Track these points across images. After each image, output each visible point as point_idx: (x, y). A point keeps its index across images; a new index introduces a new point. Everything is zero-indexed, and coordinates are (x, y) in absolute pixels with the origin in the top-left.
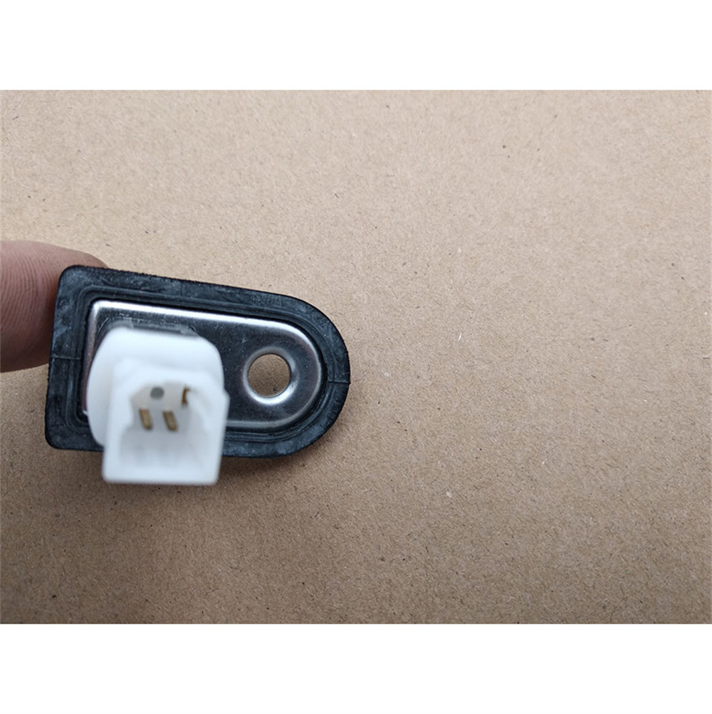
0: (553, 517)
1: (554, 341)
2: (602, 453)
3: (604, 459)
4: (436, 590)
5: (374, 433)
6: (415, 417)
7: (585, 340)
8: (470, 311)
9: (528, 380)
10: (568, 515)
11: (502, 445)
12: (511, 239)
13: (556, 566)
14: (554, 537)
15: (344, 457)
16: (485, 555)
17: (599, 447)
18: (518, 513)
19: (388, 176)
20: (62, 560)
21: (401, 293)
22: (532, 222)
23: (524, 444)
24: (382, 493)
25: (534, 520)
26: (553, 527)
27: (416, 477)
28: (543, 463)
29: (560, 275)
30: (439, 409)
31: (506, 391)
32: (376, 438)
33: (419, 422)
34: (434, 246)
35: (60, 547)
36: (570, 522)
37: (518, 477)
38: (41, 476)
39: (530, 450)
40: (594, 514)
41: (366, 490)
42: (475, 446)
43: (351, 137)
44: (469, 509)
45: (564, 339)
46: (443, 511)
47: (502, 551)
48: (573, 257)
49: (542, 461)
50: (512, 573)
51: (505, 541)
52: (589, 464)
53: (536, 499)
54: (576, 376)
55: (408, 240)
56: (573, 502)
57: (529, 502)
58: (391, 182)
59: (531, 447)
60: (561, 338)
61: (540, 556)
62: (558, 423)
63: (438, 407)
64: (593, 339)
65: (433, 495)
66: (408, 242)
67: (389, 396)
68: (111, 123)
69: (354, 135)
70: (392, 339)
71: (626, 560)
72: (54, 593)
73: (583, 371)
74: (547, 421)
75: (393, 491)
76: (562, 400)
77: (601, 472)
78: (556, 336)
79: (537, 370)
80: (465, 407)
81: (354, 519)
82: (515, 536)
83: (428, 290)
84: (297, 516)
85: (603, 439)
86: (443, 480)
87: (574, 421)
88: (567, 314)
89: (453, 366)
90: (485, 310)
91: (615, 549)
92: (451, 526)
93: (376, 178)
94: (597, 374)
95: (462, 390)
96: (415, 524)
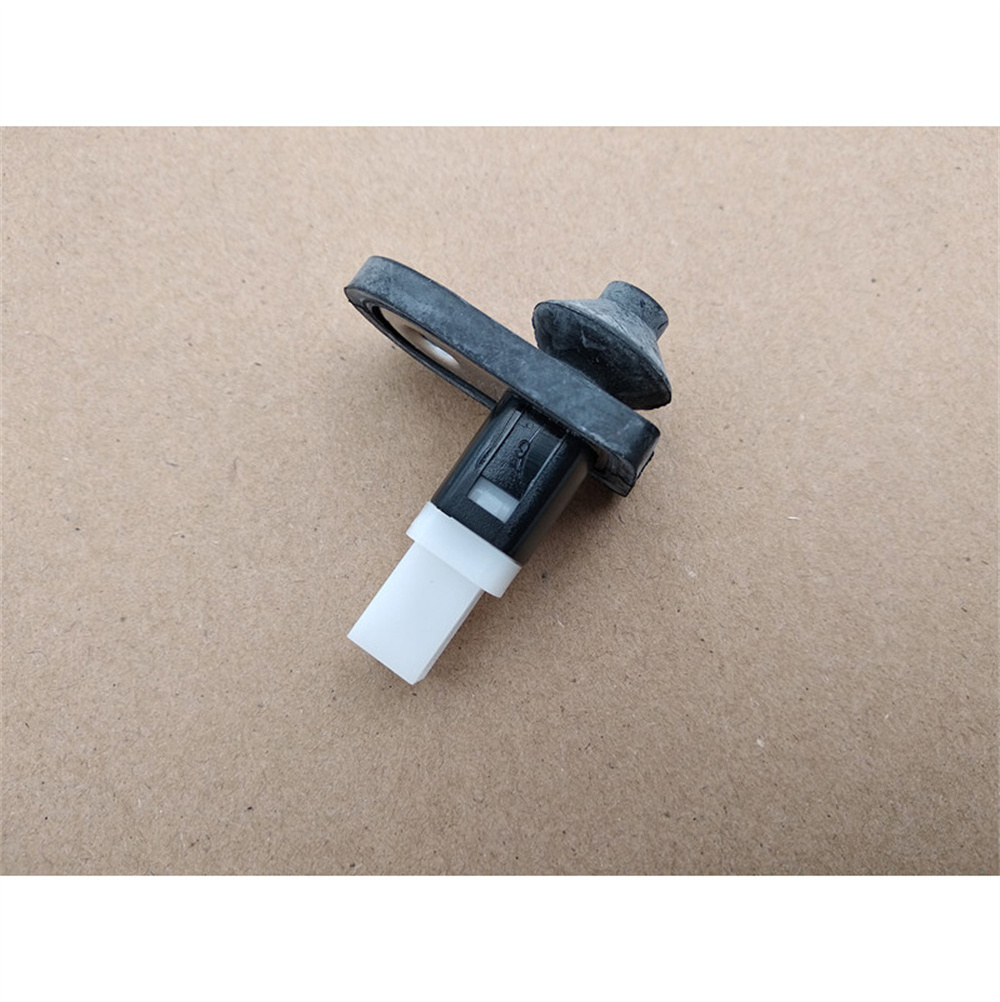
0: (892, 789)
1: (916, 555)
2: (965, 713)
3: (966, 720)
4: (733, 863)
5: (669, 650)
6: (725, 636)
7: (958, 559)
8: (810, 502)
9: (877, 604)
10: (913, 789)
11: (835, 687)
12: (871, 410)
13: (889, 853)
14: (891, 814)
15: (627, 677)
16: (798, 827)
17: (961, 704)
18: (848, 778)
19: (714, 304)
20: (263, 764)
21: (719, 465)
22: (901, 389)
23: (865, 689)
24: (672, 730)
25: (868, 789)
26: (891, 802)
27: (719, 715)
28: (887, 716)
29: (934, 467)
30: (757, 629)
31: (847, 615)
32: (671, 657)
33: (730, 643)
34: (769, 407)
35: (260, 746)
36: (914, 799)
37: (853, 731)
38: (242, 652)
39: (871, 697)
40: (945, 791)
41: (653, 723)
42: (799, 684)
43: (669, 246)
44: (784, 765)
45: (930, 554)
46: (752, 763)
47: (822, 824)
48: (953, 444)
49: (886, 714)
50: (832, 854)
51: (827, 812)
52: (947, 725)
53: (873, 763)
54: (942, 606)
55: (734, 395)
56: (921, 772)
57: (864, 765)
58: (718, 313)
59: (873, 694)
60: (926, 553)
61: (870, 837)
62: (911, 666)
63: (757, 626)
64: (968, 559)
65: (741, 741)
66: (734, 398)
67: (692, 603)
68: (355, 193)
69: (673, 242)
70: (702, 527)
71: (980, 856)
72: (250, 804)
73: (951, 600)
74: (897, 662)
75: (688, 729)
76: (920, 635)
77: (961, 739)
78: (920, 549)
79: (890, 593)
80: (792, 630)
81: (634, 758)
82: (841, 807)
83: (755, 466)
84: (561, 746)
85: (968, 694)
86: (755, 724)
87: (933, 667)
88: (936, 522)
89: (781, 574)
90: (829, 502)
91: (968, 840)
92: (760, 784)
93: (698, 306)
94: (969, 607)
95: (790, 607)
96: (713, 775)
